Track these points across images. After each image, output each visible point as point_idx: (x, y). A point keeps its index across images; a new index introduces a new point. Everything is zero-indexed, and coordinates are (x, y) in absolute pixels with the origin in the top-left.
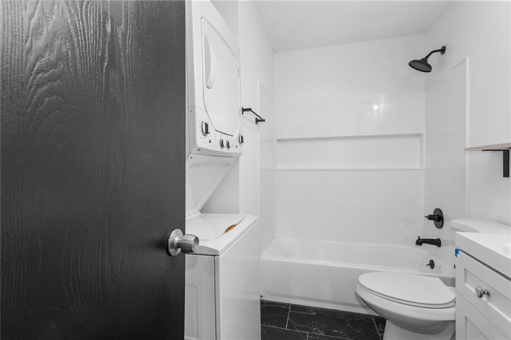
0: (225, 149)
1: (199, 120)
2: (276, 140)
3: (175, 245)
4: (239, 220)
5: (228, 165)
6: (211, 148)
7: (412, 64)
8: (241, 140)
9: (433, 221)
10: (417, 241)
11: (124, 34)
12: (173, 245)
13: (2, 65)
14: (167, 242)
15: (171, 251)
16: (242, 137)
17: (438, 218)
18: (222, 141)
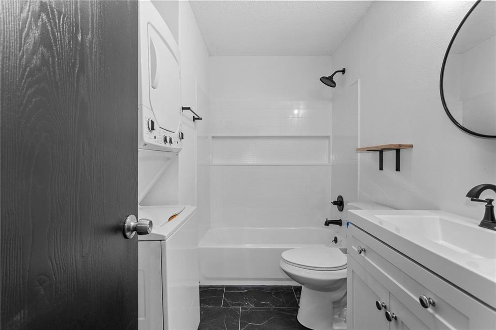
0: (168, 145)
1: (146, 118)
2: (211, 137)
3: (132, 229)
4: (180, 210)
5: (168, 159)
6: (156, 144)
7: (322, 79)
8: (182, 136)
9: (336, 206)
10: (326, 222)
11: (91, 43)
12: (129, 229)
13: (2, 71)
14: (124, 226)
15: (128, 234)
16: (182, 134)
17: (340, 203)
18: (166, 137)
